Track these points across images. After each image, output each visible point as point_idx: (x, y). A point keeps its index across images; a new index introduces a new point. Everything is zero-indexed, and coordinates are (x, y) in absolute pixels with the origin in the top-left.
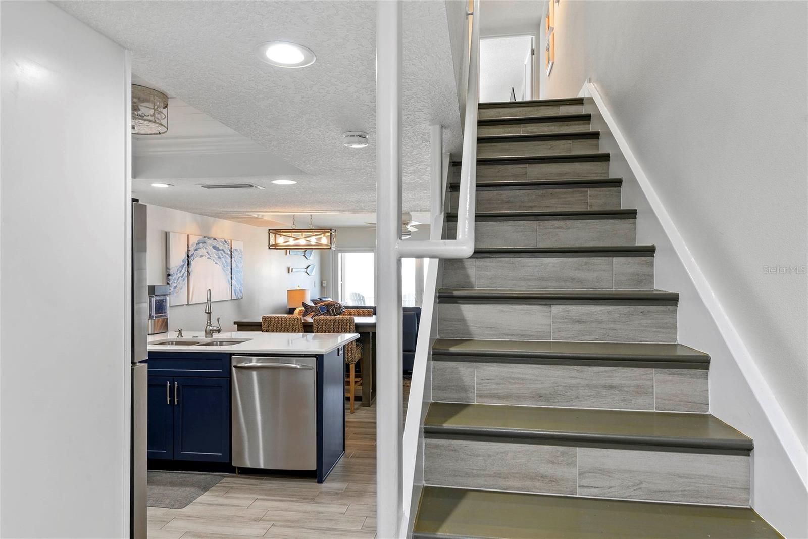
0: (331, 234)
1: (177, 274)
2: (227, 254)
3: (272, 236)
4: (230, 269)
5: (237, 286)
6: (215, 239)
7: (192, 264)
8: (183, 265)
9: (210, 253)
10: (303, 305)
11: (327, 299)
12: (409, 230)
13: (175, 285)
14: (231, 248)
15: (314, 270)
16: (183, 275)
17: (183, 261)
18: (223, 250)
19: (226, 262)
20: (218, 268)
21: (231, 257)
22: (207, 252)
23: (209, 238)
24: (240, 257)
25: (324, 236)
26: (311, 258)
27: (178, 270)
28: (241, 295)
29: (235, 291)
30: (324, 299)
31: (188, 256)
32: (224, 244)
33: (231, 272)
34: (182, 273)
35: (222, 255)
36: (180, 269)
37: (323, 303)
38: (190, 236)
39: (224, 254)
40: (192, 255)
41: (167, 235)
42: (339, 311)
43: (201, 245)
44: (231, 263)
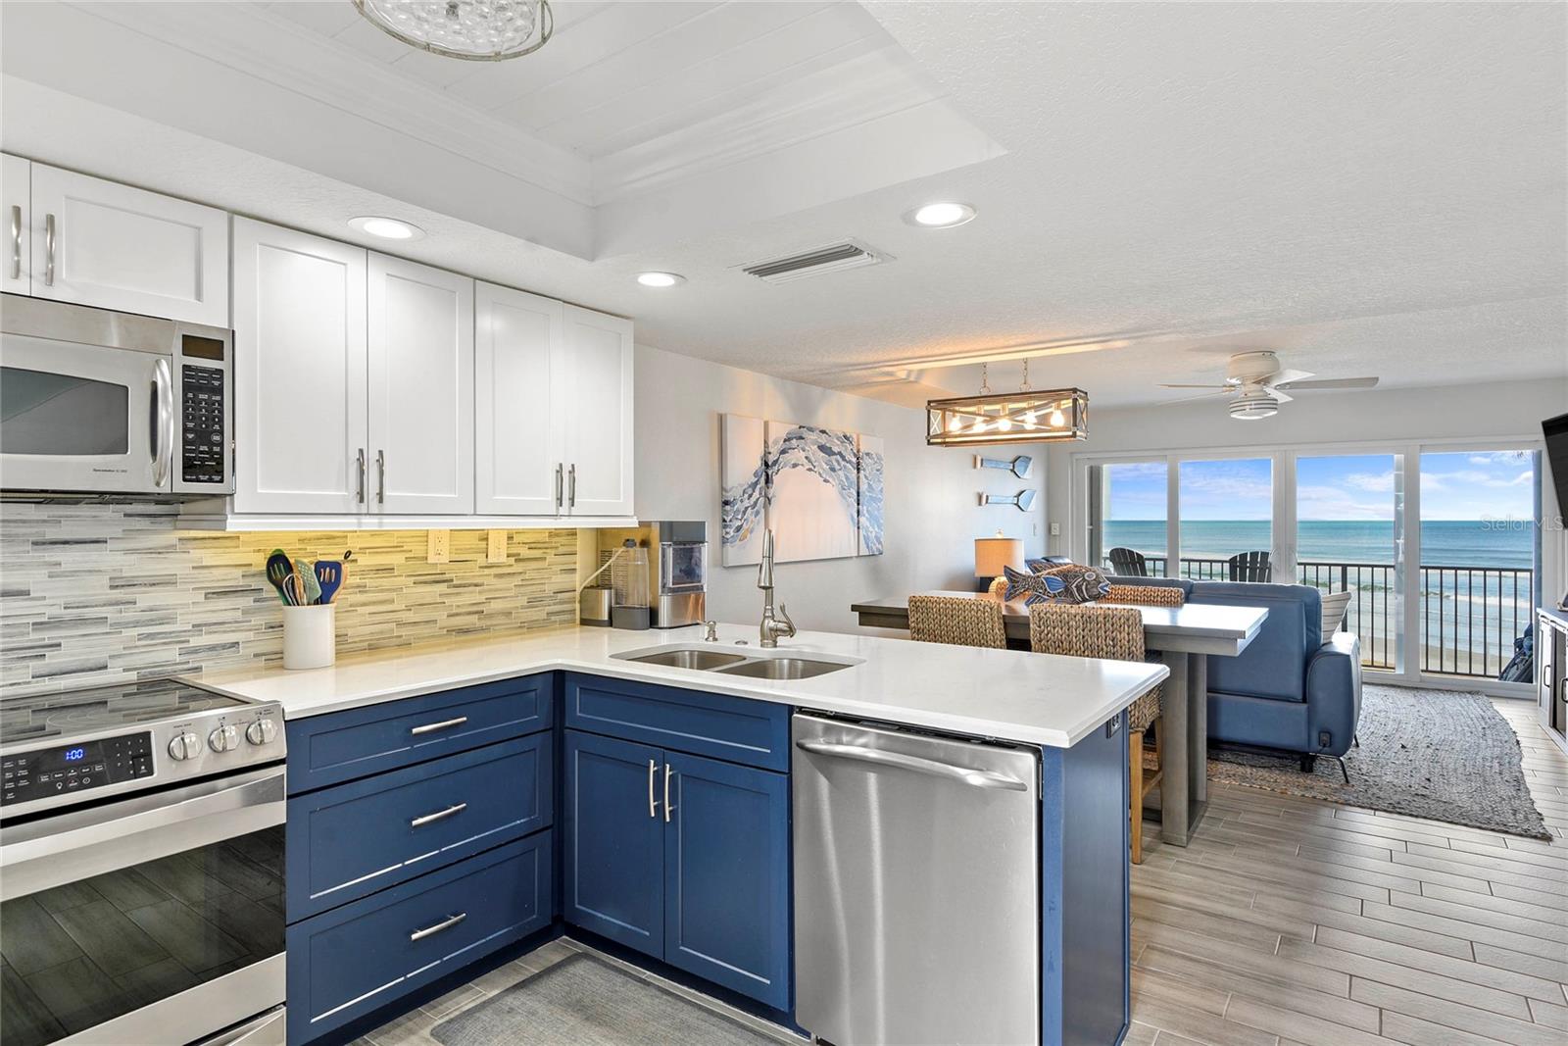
0: (1075, 401)
1: (742, 501)
2: (850, 462)
3: (936, 415)
4: (856, 494)
6: (823, 432)
7: (775, 482)
8: (756, 483)
10: (1005, 572)
11: (1061, 561)
12: (1273, 396)
13: (739, 523)
14: (858, 451)
15: (1034, 498)
16: (756, 503)
17: (756, 475)
18: (840, 453)
19: (847, 478)
20: (831, 491)
21: (858, 469)
23: (811, 430)
24: (878, 470)
25: (1058, 408)
26: (1027, 475)
27: (744, 492)
28: (880, 547)
29: (866, 539)
30: (1055, 561)
31: (766, 465)
33: (858, 500)
34: (753, 499)
36: (750, 491)
37: (1055, 570)
38: (770, 423)
40: (775, 462)
41: (721, 420)
42: (1095, 592)
44: (858, 482)
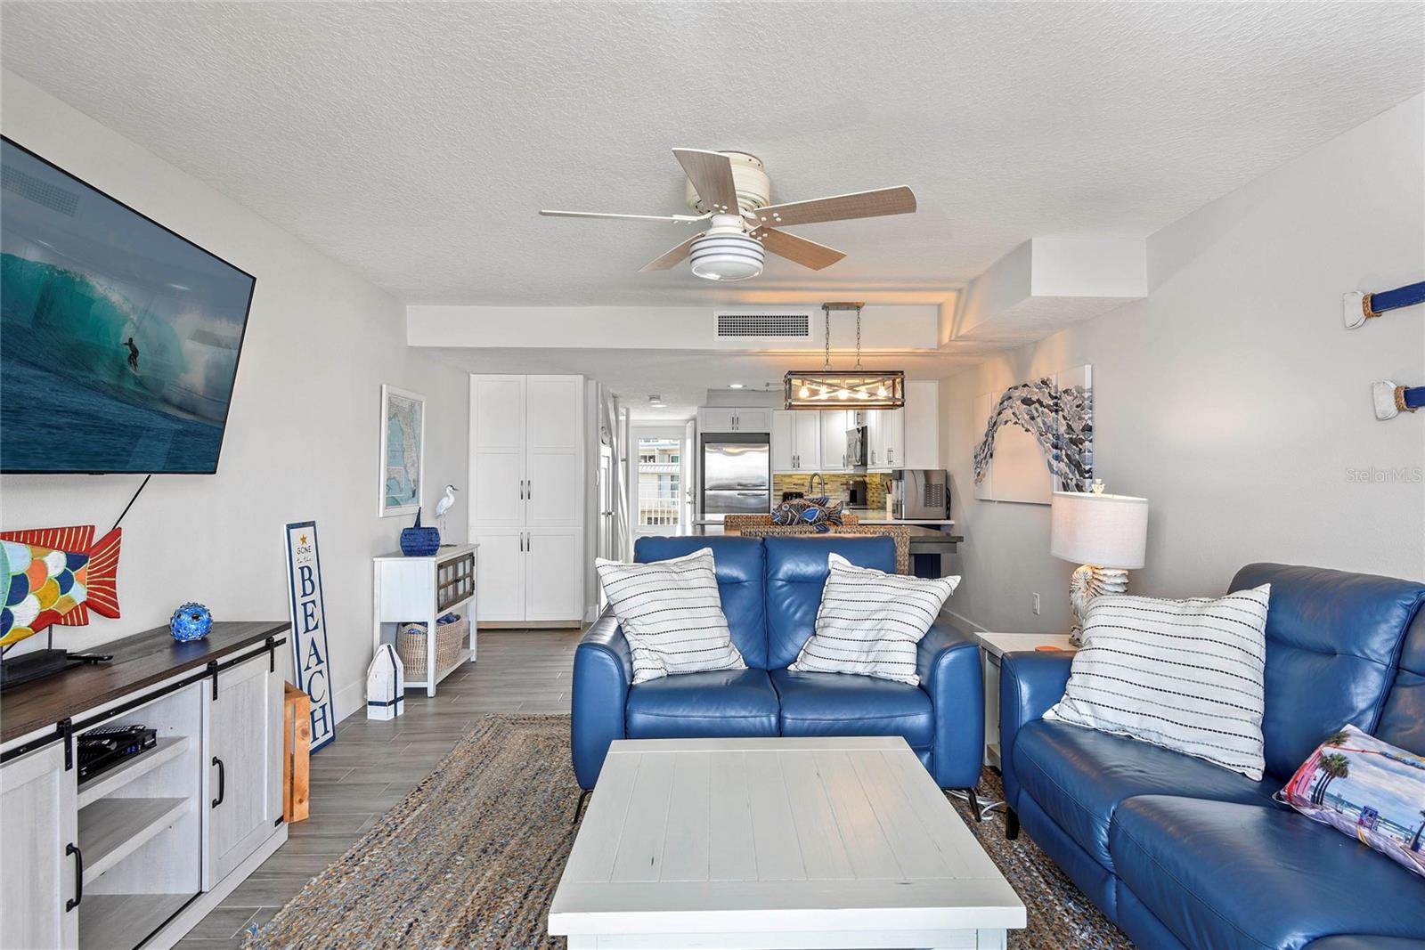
1: (980, 455)
2: (1048, 406)
5: (1071, 476)
6: (1025, 386)
7: (997, 438)
9: (1018, 413)
13: (979, 470)
14: (1056, 393)
18: (1039, 400)
19: (1044, 424)
20: (1031, 439)
22: (1013, 413)
23: (1017, 388)
27: (981, 449)
32: (1040, 389)
34: (985, 453)
35: (1037, 412)
36: (983, 447)
39: (1040, 409)
40: (996, 422)
43: (1005, 403)
